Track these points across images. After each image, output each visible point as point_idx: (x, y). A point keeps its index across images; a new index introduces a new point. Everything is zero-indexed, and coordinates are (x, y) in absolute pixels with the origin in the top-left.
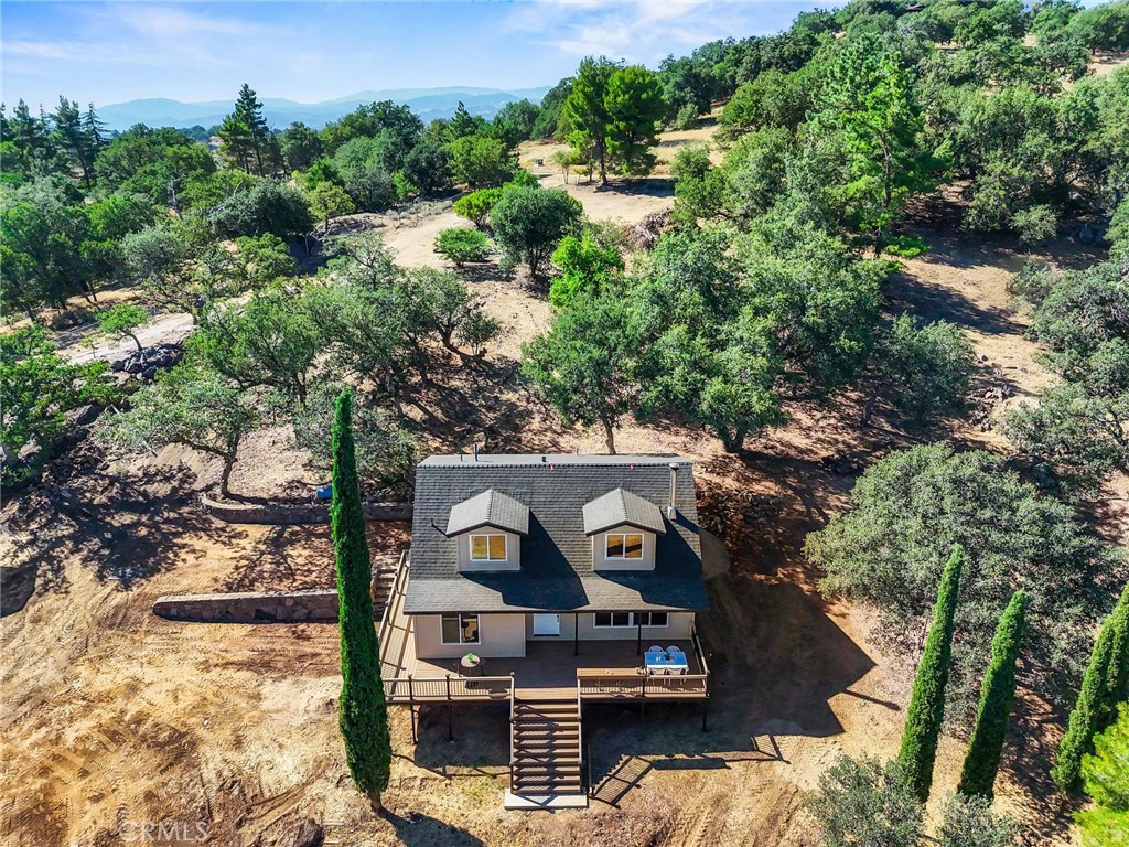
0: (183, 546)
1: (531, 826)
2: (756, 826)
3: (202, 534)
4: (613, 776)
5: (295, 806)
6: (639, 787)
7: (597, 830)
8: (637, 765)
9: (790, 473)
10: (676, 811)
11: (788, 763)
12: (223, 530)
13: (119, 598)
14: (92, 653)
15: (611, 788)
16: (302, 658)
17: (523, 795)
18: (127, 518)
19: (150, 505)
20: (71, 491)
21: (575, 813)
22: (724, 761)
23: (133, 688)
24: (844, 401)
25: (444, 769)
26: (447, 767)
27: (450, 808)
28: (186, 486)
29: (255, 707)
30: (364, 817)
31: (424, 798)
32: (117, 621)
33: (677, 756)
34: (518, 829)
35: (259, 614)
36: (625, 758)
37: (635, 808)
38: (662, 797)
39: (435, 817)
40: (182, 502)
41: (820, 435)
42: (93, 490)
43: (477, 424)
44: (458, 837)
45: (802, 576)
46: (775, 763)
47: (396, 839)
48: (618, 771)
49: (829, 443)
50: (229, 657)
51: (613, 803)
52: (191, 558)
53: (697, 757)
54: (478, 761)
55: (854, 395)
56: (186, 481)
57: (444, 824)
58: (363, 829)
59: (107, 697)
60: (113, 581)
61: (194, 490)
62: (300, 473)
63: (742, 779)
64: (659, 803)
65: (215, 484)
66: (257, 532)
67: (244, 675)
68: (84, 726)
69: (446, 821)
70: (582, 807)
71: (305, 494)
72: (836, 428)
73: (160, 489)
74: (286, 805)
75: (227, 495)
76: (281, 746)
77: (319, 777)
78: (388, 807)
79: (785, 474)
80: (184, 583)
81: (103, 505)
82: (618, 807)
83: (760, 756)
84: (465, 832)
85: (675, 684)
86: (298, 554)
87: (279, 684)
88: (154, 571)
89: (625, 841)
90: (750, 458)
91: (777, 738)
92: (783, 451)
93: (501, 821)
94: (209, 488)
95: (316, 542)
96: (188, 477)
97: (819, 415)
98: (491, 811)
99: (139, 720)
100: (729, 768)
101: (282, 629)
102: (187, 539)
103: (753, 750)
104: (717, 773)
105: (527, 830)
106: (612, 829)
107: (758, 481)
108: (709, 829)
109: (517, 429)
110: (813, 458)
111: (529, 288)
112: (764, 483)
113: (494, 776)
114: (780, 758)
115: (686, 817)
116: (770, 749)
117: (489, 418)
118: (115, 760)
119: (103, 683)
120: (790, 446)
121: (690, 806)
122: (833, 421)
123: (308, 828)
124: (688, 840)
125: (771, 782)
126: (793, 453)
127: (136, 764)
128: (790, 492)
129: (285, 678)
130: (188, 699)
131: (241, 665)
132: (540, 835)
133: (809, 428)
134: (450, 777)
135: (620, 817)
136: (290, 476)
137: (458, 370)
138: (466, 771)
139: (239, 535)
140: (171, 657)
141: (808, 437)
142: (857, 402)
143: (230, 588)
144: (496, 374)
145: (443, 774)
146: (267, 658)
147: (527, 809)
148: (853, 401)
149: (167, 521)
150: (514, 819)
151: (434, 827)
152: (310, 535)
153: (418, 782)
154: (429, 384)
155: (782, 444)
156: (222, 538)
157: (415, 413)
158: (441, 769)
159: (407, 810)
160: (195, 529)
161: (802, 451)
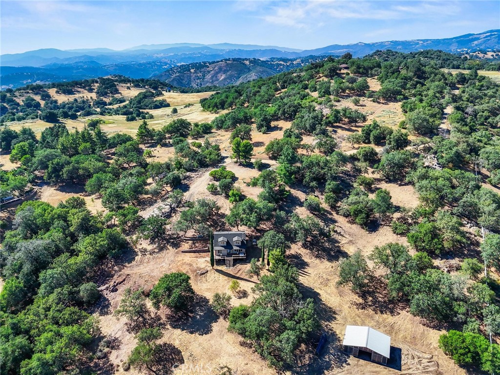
3: (183, 242)
5: (205, 269)
6: (238, 266)
9: (262, 232)
12: (186, 242)
13: (176, 250)
14: (176, 256)
15: (236, 266)
16: (201, 256)
17: (227, 267)
18: (173, 240)
19: (174, 238)
20: (163, 237)
23: (183, 260)
26: (220, 265)
27: (220, 268)
28: (179, 236)
29: (197, 261)
32: (177, 253)
33: (242, 264)
35: (194, 252)
37: (238, 268)
40: (178, 238)
42: (166, 237)
43: (218, 225)
44: (221, 271)
47: (215, 271)
50: (192, 256)
51: (236, 268)
52: (183, 245)
53: (244, 264)
58: (212, 270)
59: (180, 261)
60: (175, 249)
62: (194, 233)
64: (240, 267)
65: (183, 235)
66: (190, 242)
67: (195, 258)
68: (179, 263)
70: (233, 268)
71: (195, 236)
73: (175, 236)
75: (185, 237)
76: (202, 264)
80: (184, 248)
81: (168, 239)
85: (242, 257)
86: (197, 245)
87: (199, 259)
88: (179, 247)
96: (178, 234)
97: (269, 223)
98: (224, 269)
99: (185, 263)
101: (198, 253)
102: (181, 243)
104: (246, 265)
107: (257, 233)
108: (245, 269)
109: (224, 226)
110: (265, 229)
111: (225, 197)
113: (224, 266)
115: (243, 268)
117: (220, 224)
119: (179, 259)
120: (263, 228)
123: (207, 270)
124: (243, 270)
127: (187, 266)
130: (189, 261)
132: (229, 270)
133: (267, 225)
137: (214, 215)
139: (188, 242)
140: (186, 256)
143: (190, 249)
144: (220, 216)
146: (197, 256)
149: (178, 241)
150: (226, 269)
151: (219, 270)
152: (198, 242)
153: (217, 267)
154: (210, 218)
157: (209, 224)
159: (216, 269)
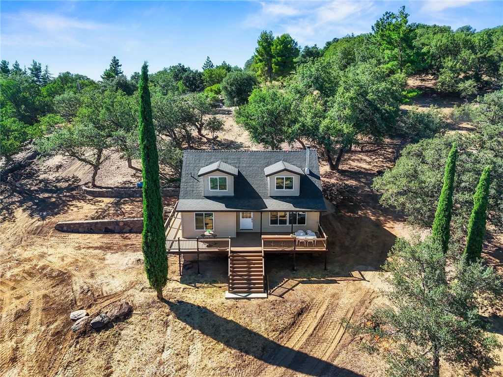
0: (72, 205)
1: (238, 305)
2: (354, 305)
3: (82, 201)
4: (280, 286)
5: (119, 299)
6: (293, 290)
7: (273, 307)
8: (292, 282)
9: (362, 177)
10: (313, 299)
11: (369, 281)
12: (92, 200)
13: (39, 223)
14: (23, 243)
15: (279, 291)
16: (126, 246)
17: (235, 293)
18: (46, 195)
19: (58, 190)
20: (20, 184)
21: (261, 300)
22: (335, 280)
24: (385, 152)
25: (195, 285)
26: (196, 284)
27: (198, 299)
28: (76, 183)
29: (102, 263)
30: (154, 302)
31: (184, 295)
32: (38, 232)
33: (312, 279)
34: (232, 307)
35: (106, 229)
36: (286, 280)
37: (292, 298)
38: (305, 294)
39: (190, 302)
40: (73, 189)
41: (375, 164)
42: (31, 184)
44: (201, 310)
45: (370, 213)
46: (362, 281)
47: (170, 311)
48: (283, 284)
49: (379, 167)
50: (91, 245)
51: (280, 296)
52: (75, 209)
53: (322, 279)
54: (212, 282)
55: (390, 150)
56: (76, 182)
57: (194, 305)
58: (153, 307)
59: (30, 260)
60: (37, 217)
61: (79, 185)
62: (130, 178)
63: (346, 287)
64: (304, 296)
65: (89, 182)
66: (107, 200)
67: (97, 251)
68: (16, 271)
69: (196, 304)
70: (265, 298)
71: (131, 186)
72: (383, 162)
73: (64, 185)
74: (114, 298)
75: (94, 186)
76: (113, 277)
77: (132, 288)
78: (166, 298)
79: (360, 178)
80: (71, 218)
81: (35, 190)
82: (283, 298)
83: (354, 279)
84: (205, 308)
86: (127, 208)
87: (114, 255)
89: (286, 311)
90: (343, 172)
91: (362, 272)
92: (358, 170)
93: (223, 303)
94: (86, 184)
95: (136, 203)
96: (77, 180)
97: (374, 157)
98: (219, 300)
99: (43, 268)
100: (339, 283)
101: (117, 236)
102: (74, 203)
103: (351, 277)
104: (333, 285)
105: (237, 307)
106: (280, 307)
107: (347, 180)
108: (330, 306)
110: (372, 172)
112: (350, 181)
113: (220, 287)
114: (364, 279)
115: (318, 301)
116: (359, 276)
118: (29, 283)
119: (27, 254)
120: (362, 168)
121: (320, 297)
122: (381, 159)
123: (125, 306)
124: (319, 311)
125: (360, 288)
126: (363, 170)
127: (40, 284)
128: (362, 184)
129: (117, 252)
130: (68, 260)
131: (96, 248)
132: (243, 309)
133: (370, 162)
134: (198, 288)
135: (284, 302)
136: (125, 180)
137: (204, 143)
138: (206, 285)
139: (100, 201)
140: (62, 245)
141: (370, 165)
142: (391, 152)
143: (93, 218)
144: (223, 145)
145: (195, 286)
146: (109, 245)
147: (237, 299)
148: (390, 152)
149: (66, 196)
150: (230, 303)
151: (189, 306)
152: (133, 201)
153: (182, 289)
154: (191, 147)
155: (358, 167)
156: (91, 203)
158: (193, 285)
159: (176, 299)
160: (78, 199)
161: (367, 170)
